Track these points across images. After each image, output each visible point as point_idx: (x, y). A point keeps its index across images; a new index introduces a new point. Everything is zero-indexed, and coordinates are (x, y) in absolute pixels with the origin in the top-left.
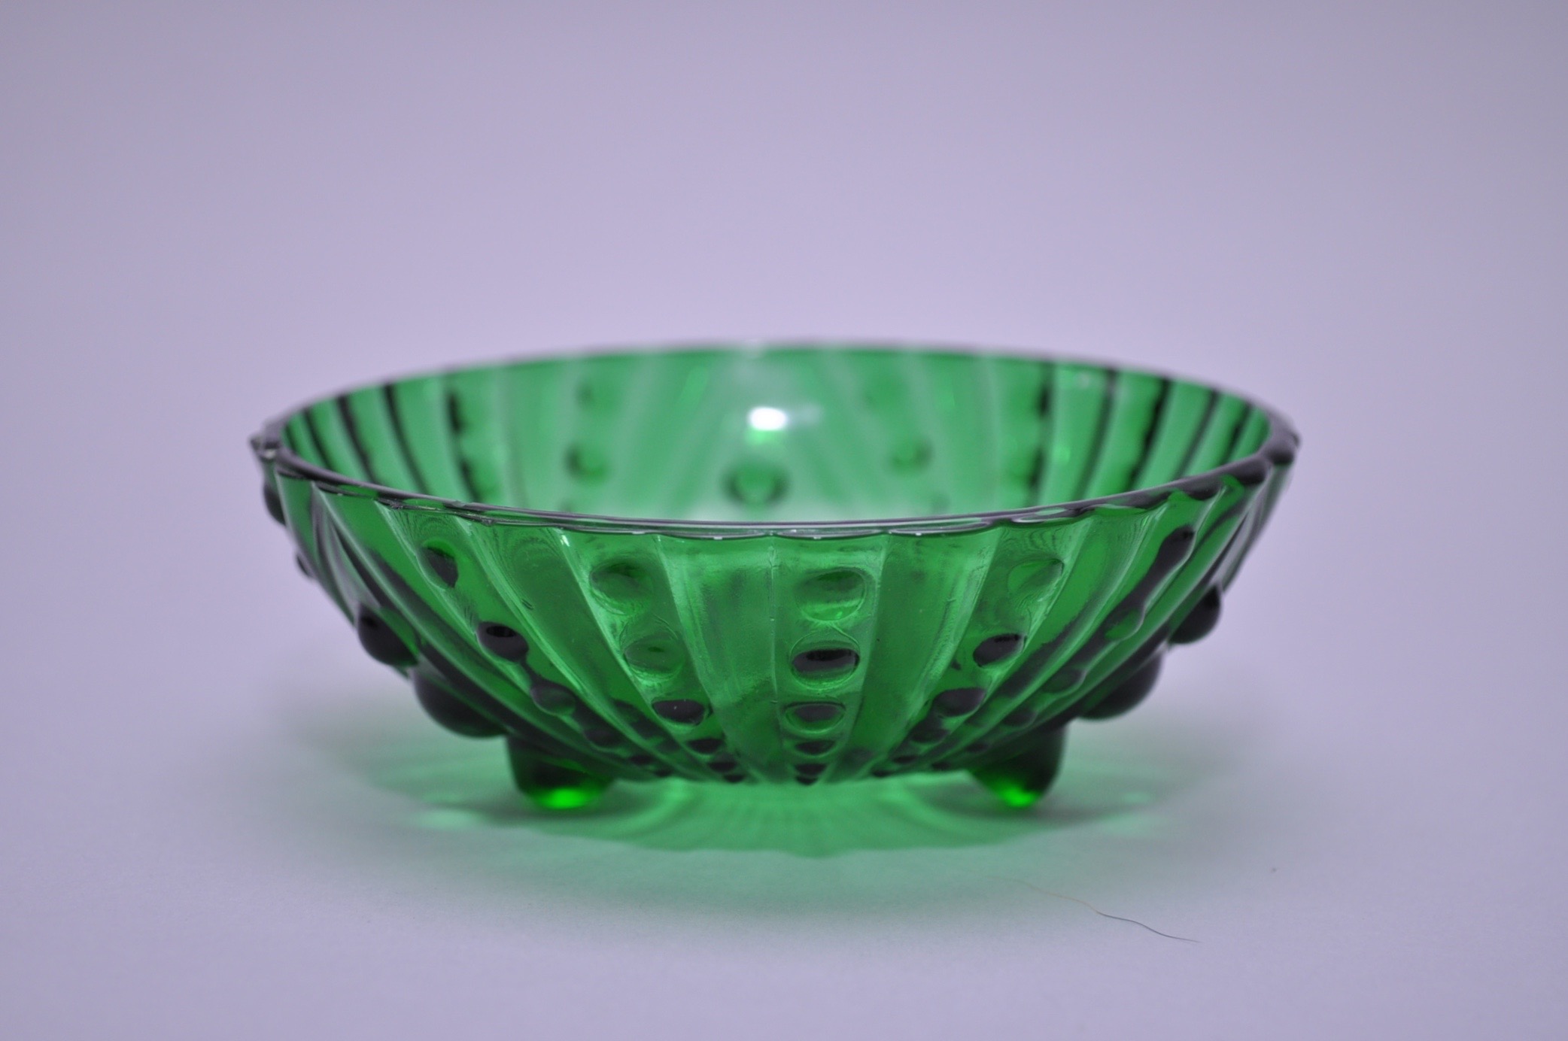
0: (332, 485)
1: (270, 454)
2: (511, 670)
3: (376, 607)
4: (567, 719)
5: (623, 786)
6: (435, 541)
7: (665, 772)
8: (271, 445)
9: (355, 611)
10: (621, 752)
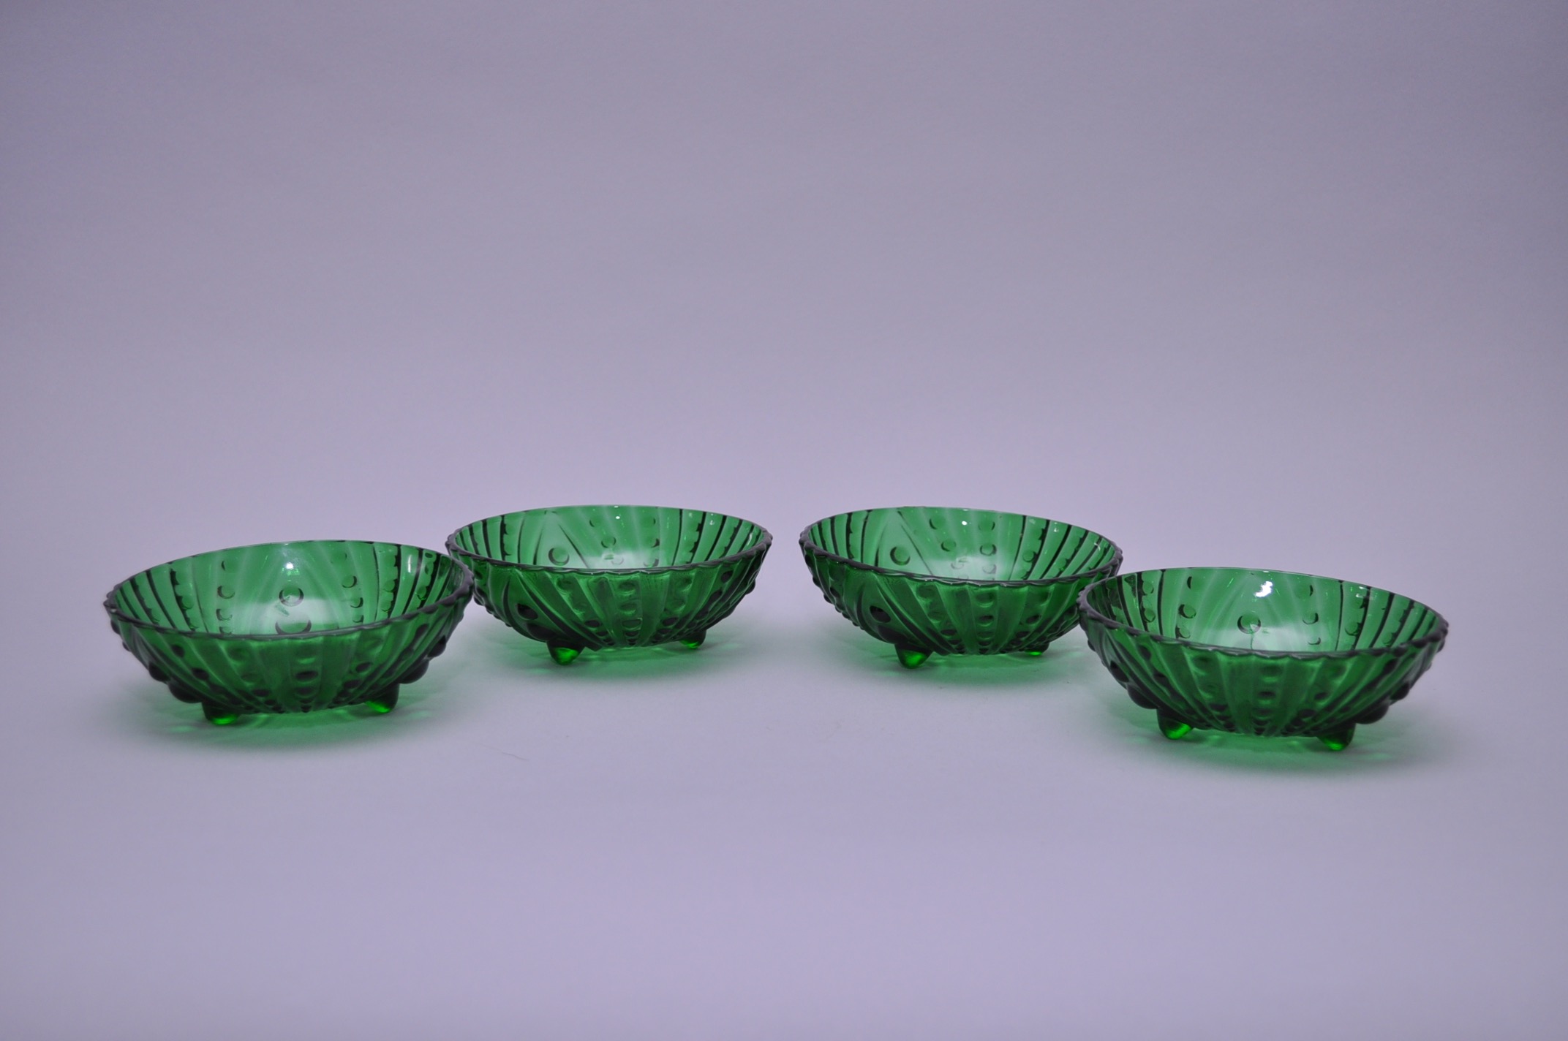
0: (139, 624)
1: (113, 611)
2: (204, 683)
3: (155, 663)
4: (223, 697)
5: (243, 716)
6: (176, 643)
7: (257, 712)
8: (113, 607)
9: (148, 664)
10: (242, 706)
